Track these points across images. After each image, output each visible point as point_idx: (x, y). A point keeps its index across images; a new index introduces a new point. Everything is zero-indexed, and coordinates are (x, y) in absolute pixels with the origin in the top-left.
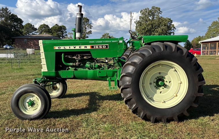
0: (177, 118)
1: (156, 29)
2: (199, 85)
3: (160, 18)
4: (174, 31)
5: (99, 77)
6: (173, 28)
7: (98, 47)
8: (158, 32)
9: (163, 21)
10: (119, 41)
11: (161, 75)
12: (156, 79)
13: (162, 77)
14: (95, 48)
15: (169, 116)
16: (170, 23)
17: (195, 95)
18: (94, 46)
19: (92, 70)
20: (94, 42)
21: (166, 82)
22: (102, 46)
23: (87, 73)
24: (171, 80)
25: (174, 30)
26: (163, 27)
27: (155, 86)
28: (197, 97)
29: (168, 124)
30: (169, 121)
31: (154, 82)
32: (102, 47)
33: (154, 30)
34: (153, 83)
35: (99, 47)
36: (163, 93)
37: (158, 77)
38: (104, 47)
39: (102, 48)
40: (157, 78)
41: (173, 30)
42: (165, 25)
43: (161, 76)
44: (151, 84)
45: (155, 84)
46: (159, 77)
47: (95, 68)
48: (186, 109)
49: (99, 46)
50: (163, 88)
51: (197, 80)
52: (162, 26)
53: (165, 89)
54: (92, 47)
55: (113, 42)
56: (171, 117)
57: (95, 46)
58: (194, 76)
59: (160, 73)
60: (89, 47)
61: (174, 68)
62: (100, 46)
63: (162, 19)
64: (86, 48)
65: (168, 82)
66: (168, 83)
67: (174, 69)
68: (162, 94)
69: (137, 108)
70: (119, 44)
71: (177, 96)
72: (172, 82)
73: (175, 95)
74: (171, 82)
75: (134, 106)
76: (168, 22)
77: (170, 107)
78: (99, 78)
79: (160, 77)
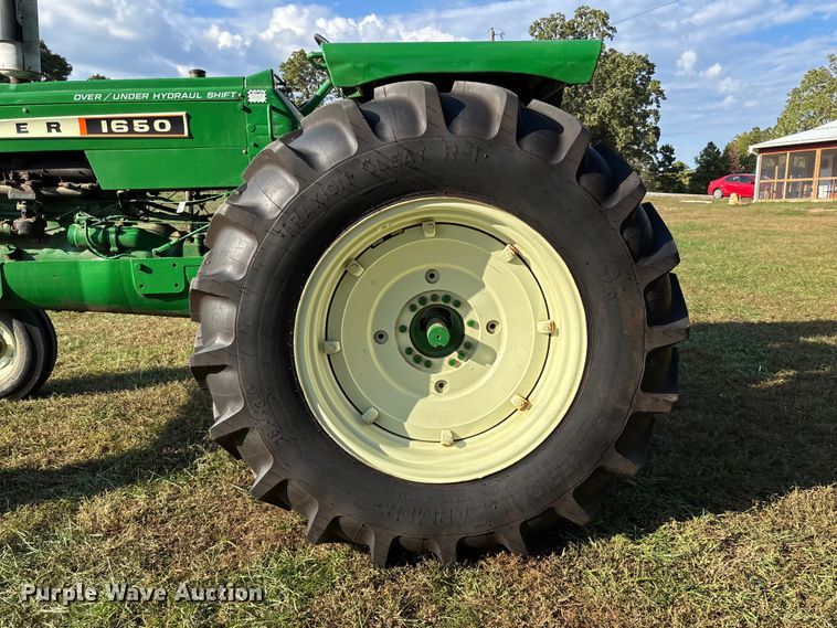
0: (517, 535)
1: (588, 98)
2: (649, 347)
3: (607, 56)
4: (658, 106)
5: (148, 296)
6: (653, 96)
7: (126, 129)
8: (594, 111)
9: (618, 66)
10: (244, 96)
11: (440, 286)
12: (413, 308)
13: (447, 298)
14: (110, 131)
15: (472, 530)
16: (644, 73)
17: (625, 408)
18: (104, 123)
19: (102, 259)
20: (98, 97)
21: (472, 323)
22: (150, 121)
23: (78, 275)
24: (498, 315)
25: (658, 102)
26: (618, 92)
27: (409, 351)
28: (637, 418)
29: (466, 575)
30: (471, 553)
31: (403, 329)
32: (147, 128)
33: (583, 102)
34: (391, 331)
35: (130, 125)
36: (452, 391)
37: (423, 300)
38: (162, 125)
39: (152, 130)
40: (416, 302)
41: (655, 104)
42: (625, 84)
43: (441, 295)
44: (380, 337)
45: (406, 340)
46: (428, 296)
47: (123, 249)
48: (572, 485)
49: (130, 121)
50: (452, 363)
51: (642, 314)
52: (614, 86)
53: (463, 363)
54: (92, 125)
55: (210, 95)
56: (483, 531)
57: (109, 121)
58: (620, 291)
59: (431, 276)
60: (71, 128)
61: (512, 243)
62: (136, 123)
63: (614, 60)
64: (54, 134)
65: (483, 326)
66: (480, 331)
67: (507, 252)
68: (446, 397)
69: (284, 484)
70: (246, 109)
71: (526, 406)
72: (502, 328)
73: (517, 401)
74: (497, 329)
75: (264, 471)
76: (639, 70)
77: (480, 476)
78: (148, 301)
79: (434, 298)
